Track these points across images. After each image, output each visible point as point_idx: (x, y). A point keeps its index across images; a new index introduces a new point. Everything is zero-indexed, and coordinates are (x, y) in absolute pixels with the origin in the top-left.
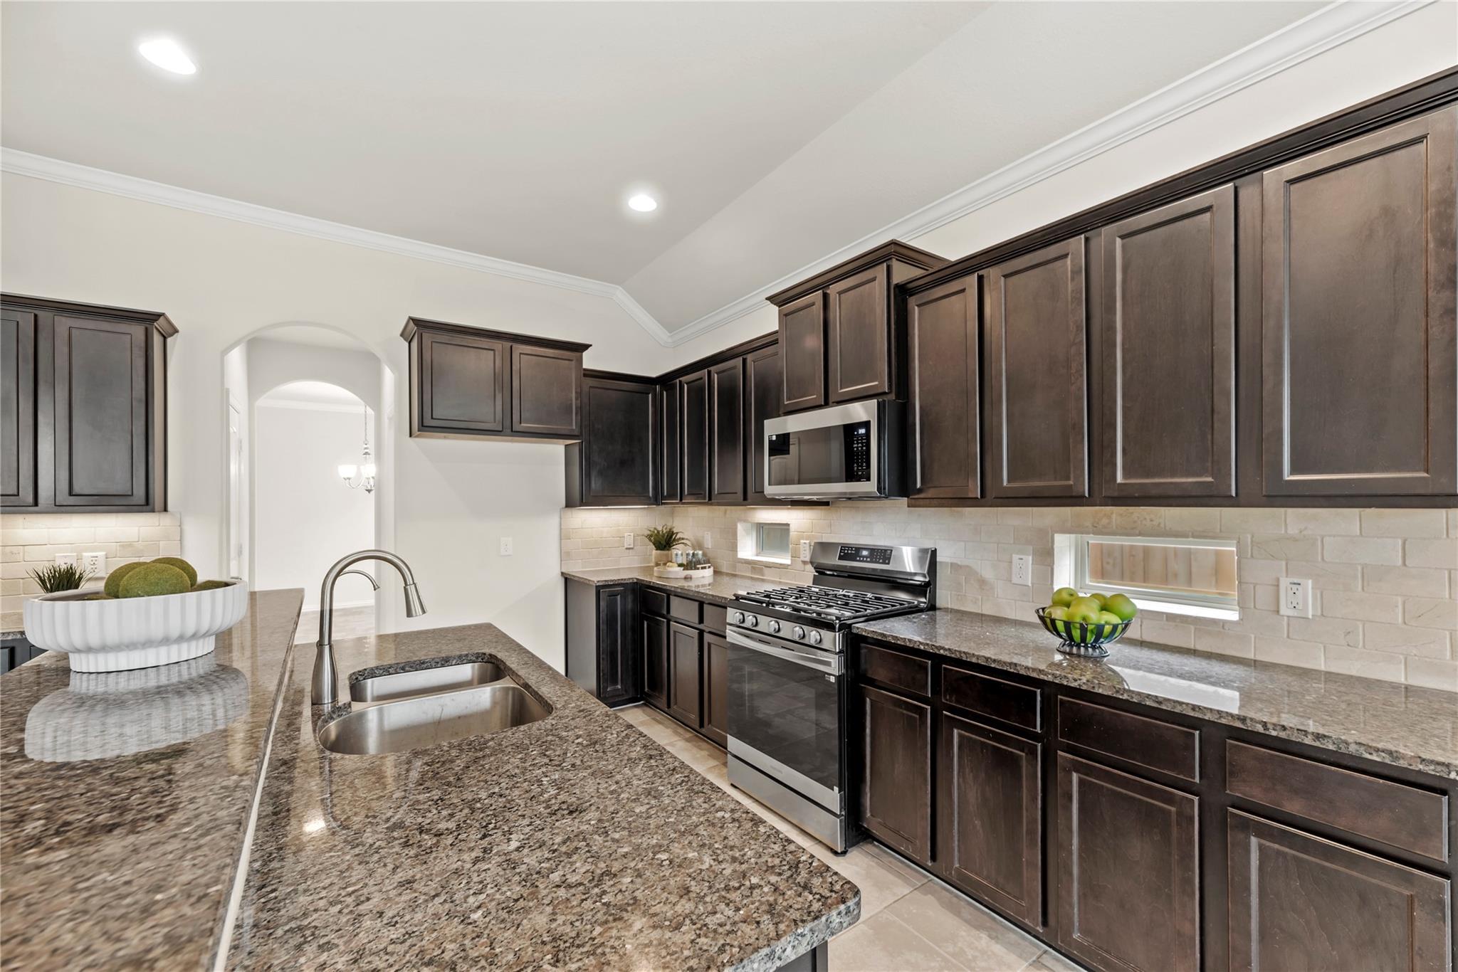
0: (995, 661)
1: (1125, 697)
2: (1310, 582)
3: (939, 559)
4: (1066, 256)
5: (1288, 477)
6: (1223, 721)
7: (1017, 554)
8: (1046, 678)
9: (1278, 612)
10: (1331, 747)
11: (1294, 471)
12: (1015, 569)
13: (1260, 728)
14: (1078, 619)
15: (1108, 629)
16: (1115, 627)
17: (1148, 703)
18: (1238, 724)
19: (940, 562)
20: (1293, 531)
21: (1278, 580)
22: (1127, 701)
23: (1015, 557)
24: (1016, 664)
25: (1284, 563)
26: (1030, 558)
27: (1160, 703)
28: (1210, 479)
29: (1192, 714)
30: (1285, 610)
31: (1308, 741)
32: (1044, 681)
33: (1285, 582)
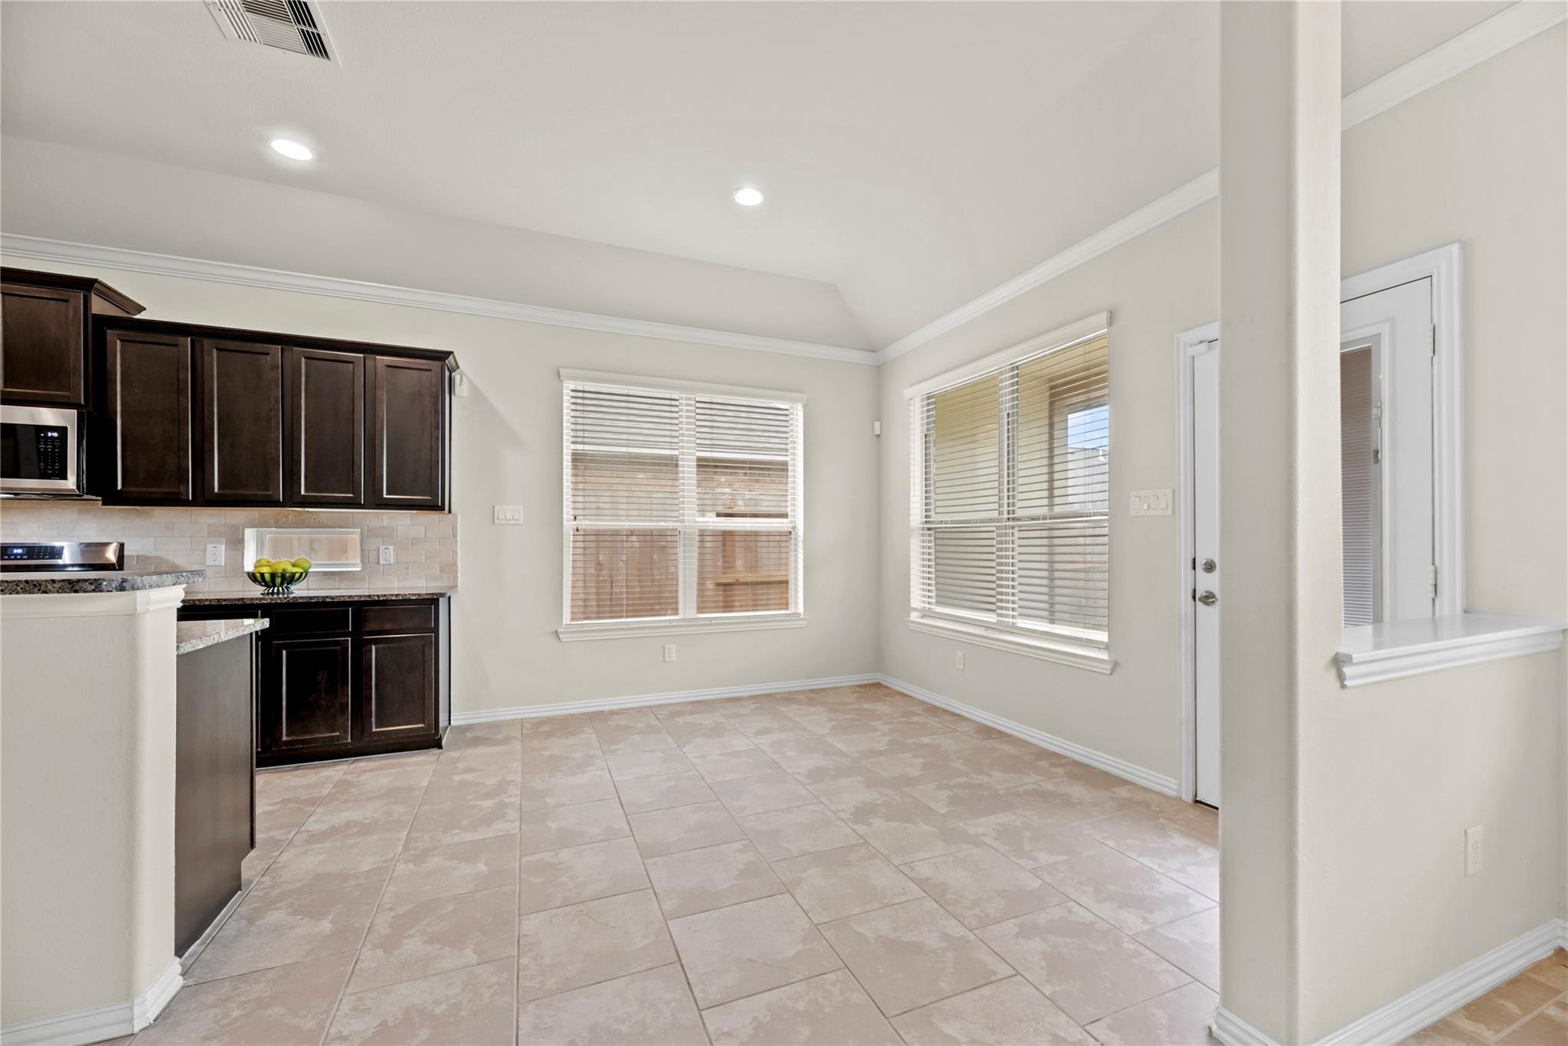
0: (225, 600)
1: (315, 600)
2: (392, 548)
3: (126, 553)
4: (268, 354)
5: (385, 496)
6: (362, 599)
7: (211, 543)
8: (265, 602)
9: (379, 563)
10: (401, 598)
11: (387, 494)
12: (209, 555)
13: (376, 598)
14: (280, 571)
15: (297, 576)
16: (302, 574)
17: (328, 600)
18: (368, 599)
19: (128, 556)
20: (385, 523)
21: (379, 547)
22: (316, 602)
23: (210, 547)
24: (243, 599)
25: (381, 539)
26: (224, 546)
27: (333, 599)
28: (351, 495)
29: (348, 600)
30: (382, 562)
31: (394, 598)
32: (265, 604)
33: (382, 548)
